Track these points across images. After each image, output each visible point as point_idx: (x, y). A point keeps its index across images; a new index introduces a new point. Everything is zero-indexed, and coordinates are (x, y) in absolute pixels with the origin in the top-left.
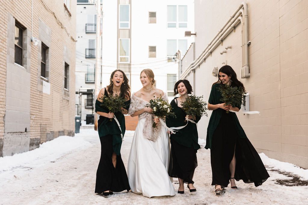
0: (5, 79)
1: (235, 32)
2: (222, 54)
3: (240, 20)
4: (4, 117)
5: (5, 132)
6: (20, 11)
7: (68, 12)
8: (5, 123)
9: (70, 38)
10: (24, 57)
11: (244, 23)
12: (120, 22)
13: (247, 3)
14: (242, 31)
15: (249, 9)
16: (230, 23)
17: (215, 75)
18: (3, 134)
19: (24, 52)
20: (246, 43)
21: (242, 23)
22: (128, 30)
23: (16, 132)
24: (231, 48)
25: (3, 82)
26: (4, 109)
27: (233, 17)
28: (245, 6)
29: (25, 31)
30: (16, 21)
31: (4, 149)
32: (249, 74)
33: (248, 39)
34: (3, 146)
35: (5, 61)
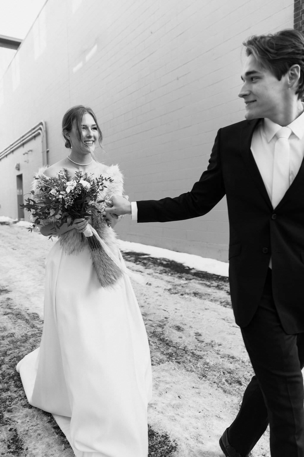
1: (35, 140)
2: (24, 154)
3: (40, 133)
11: (43, 136)
13: (45, 121)
14: (42, 141)
15: (47, 126)
16: (31, 133)
17: (18, 169)
21: (41, 135)
24: (31, 151)
27: (34, 129)
28: (44, 124)
33: (47, 147)
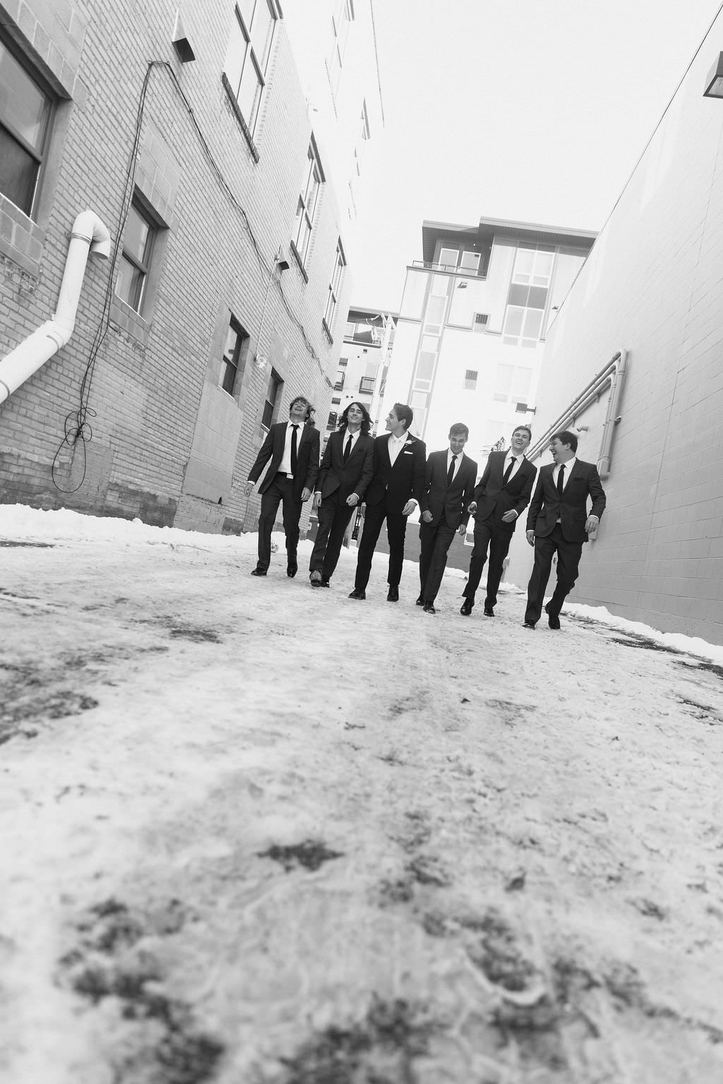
0: (197, 406)
1: (598, 402)
3: (610, 380)
4: (185, 467)
5: (182, 492)
6: (242, 303)
7: (329, 334)
8: (186, 477)
9: (323, 378)
10: (237, 383)
11: (616, 385)
12: (415, 379)
13: (628, 350)
14: (610, 399)
15: (629, 361)
16: (593, 387)
18: (179, 493)
19: (238, 374)
20: (613, 418)
21: (613, 383)
22: (426, 395)
23: (202, 499)
24: (586, 429)
25: (193, 409)
26: (187, 454)
27: (601, 375)
28: (623, 357)
29: (246, 340)
30: (233, 317)
31: (176, 518)
32: (608, 473)
33: (619, 411)
34: (175, 512)
35: (201, 377)
